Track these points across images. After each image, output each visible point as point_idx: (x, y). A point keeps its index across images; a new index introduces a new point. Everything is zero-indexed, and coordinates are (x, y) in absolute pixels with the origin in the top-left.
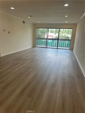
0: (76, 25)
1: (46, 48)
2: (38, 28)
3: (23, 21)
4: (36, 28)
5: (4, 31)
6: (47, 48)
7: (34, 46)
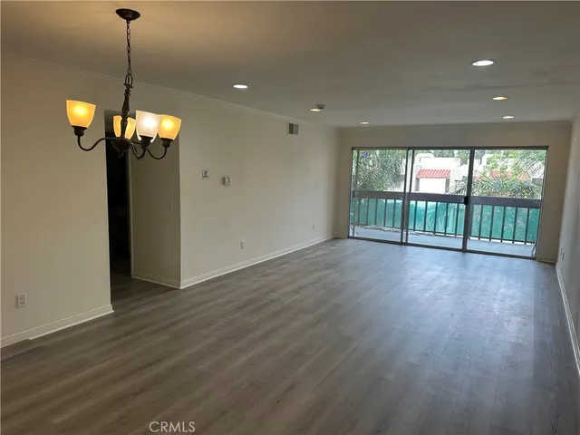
0: (566, 128)
1: (401, 244)
2: (359, 149)
3: (291, 126)
4: (353, 149)
5: (205, 175)
6: (407, 244)
7: (338, 233)
